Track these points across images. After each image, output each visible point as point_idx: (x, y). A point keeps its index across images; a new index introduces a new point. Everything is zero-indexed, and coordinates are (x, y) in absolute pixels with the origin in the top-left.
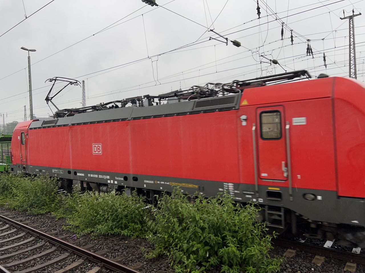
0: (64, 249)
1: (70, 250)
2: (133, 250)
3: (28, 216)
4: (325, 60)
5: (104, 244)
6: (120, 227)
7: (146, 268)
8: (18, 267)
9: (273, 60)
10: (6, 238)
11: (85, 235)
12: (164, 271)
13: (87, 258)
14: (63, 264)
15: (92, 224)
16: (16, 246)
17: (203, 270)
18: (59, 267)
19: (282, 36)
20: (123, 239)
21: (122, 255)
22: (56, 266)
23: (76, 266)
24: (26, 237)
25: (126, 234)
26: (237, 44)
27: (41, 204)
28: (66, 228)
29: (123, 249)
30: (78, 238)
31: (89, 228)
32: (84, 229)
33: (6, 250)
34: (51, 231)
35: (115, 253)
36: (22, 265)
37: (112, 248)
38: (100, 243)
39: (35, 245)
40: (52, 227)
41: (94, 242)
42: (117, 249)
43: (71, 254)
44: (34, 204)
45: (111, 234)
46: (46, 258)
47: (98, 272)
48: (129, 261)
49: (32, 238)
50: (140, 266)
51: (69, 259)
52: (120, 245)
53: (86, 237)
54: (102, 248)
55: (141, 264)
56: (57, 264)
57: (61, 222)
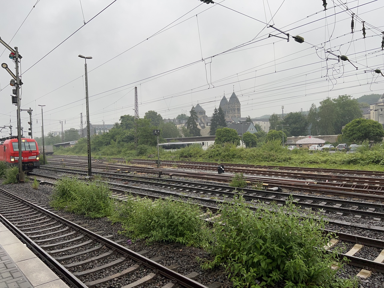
0: (120, 253)
1: (126, 254)
2: (188, 259)
3: (86, 219)
5: (159, 251)
6: (175, 234)
7: (202, 279)
8: (77, 268)
9: (342, 56)
10: (66, 240)
11: (139, 241)
12: (221, 283)
13: (142, 264)
14: (119, 268)
15: (146, 229)
16: (75, 248)
17: (264, 285)
18: (115, 270)
19: (352, 29)
20: (177, 247)
21: (177, 263)
22: (113, 269)
23: (131, 271)
24: (84, 239)
25: (181, 241)
26: (299, 40)
27: (97, 208)
28: (121, 233)
29: (178, 257)
30: (133, 244)
31: (143, 234)
32: (139, 235)
33: (66, 251)
34: (108, 235)
35: (170, 261)
36: (81, 267)
37: (167, 255)
38: (155, 250)
39: (92, 248)
40: (108, 231)
41: (148, 248)
42: (172, 257)
43: (126, 258)
44: (91, 208)
45: (165, 240)
46: (103, 261)
47: (153, 278)
48: (184, 269)
49: (90, 241)
50: (196, 276)
51: (125, 264)
52: (175, 253)
53: (141, 243)
54: (156, 254)
55: (196, 274)
56: (114, 267)
57: (117, 226)
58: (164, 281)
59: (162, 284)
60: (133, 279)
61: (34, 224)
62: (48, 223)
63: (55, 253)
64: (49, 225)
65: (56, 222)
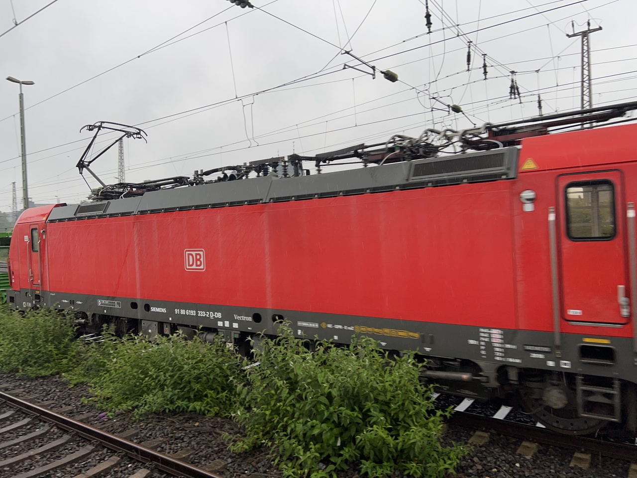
0: (84, 438)
1: (95, 439)
2: (208, 438)
3: (19, 380)
4: (540, 107)
5: (157, 429)
6: (186, 398)
7: (231, 470)
9: (454, 105)
11: (122, 414)
12: (263, 474)
13: (126, 455)
14: (82, 466)
15: (136, 392)
17: (331, 471)
18: (75, 470)
19: (469, 64)
20: (191, 418)
21: (189, 448)
22: (70, 469)
23: (105, 469)
24: (15, 418)
25: (198, 408)
26: (391, 77)
27: (43, 358)
28: (88, 401)
29: (191, 436)
30: (110, 419)
31: (129, 401)
32: (121, 403)
34: (61, 407)
35: (177, 444)
36: (8, 469)
37: (172, 435)
38: (151, 427)
39: (31, 432)
40: (63, 400)
41: (138, 426)
42: (180, 437)
43: (96, 447)
44: (29, 359)
45: (170, 410)
46: (52, 455)
48: (201, 457)
49: (27, 420)
50: (221, 466)
51: (94, 457)
52: (186, 430)
53: (124, 417)
54: (153, 435)
55: (222, 463)
56: (72, 465)
57: (80, 390)
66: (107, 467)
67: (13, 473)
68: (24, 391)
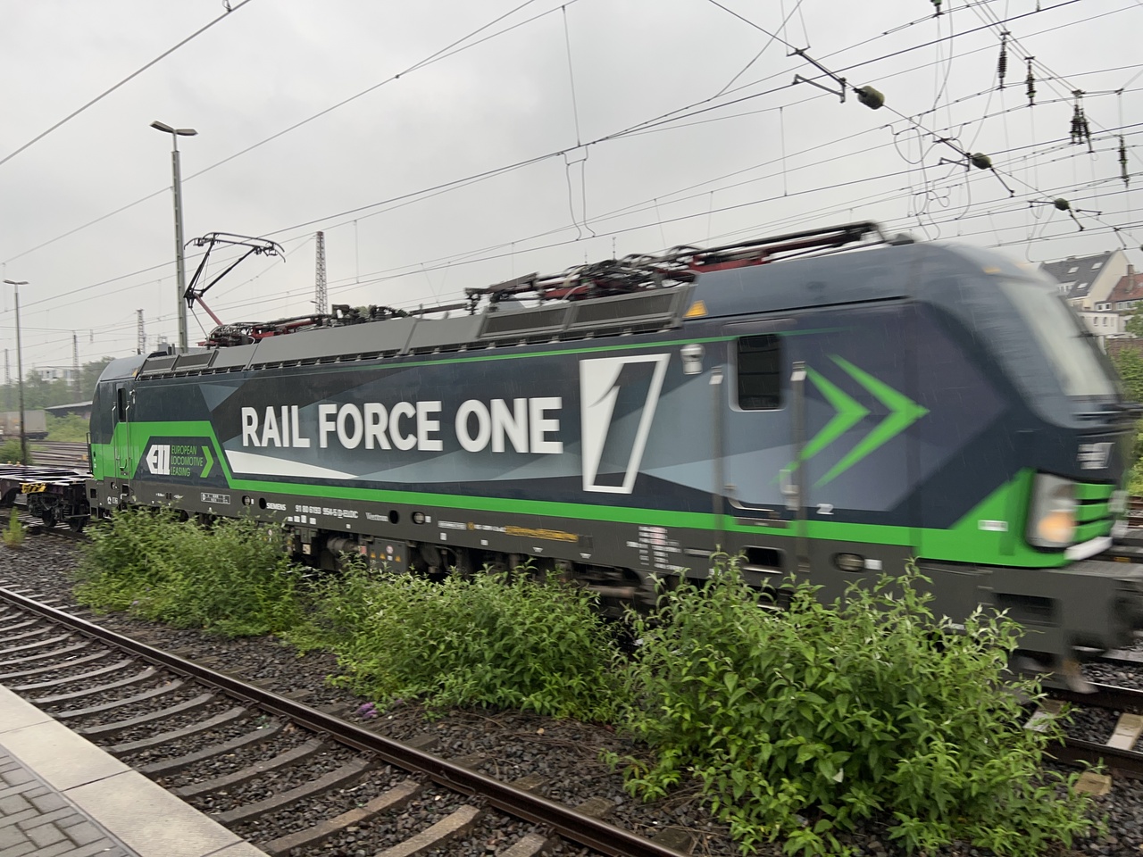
0: (345, 746)
1: (367, 748)
2: (568, 757)
3: (207, 641)
4: (1123, 159)
5: (470, 735)
6: (516, 683)
7: (626, 817)
8: (214, 798)
9: (977, 154)
10: (156, 709)
11: (401, 706)
12: (689, 829)
13: (429, 778)
14: (354, 794)
15: (422, 669)
16: (193, 734)
17: (826, 830)
18: (342, 800)
19: (1002, 77)
20: (528, 720)
21: (535, 772)
22: (334, 799)
23: (397, 802)
24: (215, 706)
25: (537, 705)
26: (871, 99)
27: (242, 605)
28: (337, 681)
29: (535, 752)
30: (381, 715)
31: (410, 685)
32: (397, 687)
33: (163, 744)
34: (292, 690)
35: (513, 765)
36: (225, 794)
37: (499, 748)
38: (457, 733)
39: (249, 732)
40: (290, 678)
41: (435, 729)
42: (515, 753)
43: (371, 762)
44: (222, 606)
45: (488, 704)
46: (295, 773)
47: (473, 822)
48: (562, 791)
49: (237, 711)
50: (606, 809)
51: (370, 780)
52: (522, 742)
53: (407, 712)
54: (464, 746)
55: (606, 803)
56: (334, 792)
57: (315, 662)
58: (510, 829)
59: (505, 839)
60: (408, 826)
61: (32, 661)
62: (79, 657)
63: (129, 752)
64: (87, 664)
65: (108, 651)
66: (400, 798)
67: (235, 801)
68: (219, 661)
